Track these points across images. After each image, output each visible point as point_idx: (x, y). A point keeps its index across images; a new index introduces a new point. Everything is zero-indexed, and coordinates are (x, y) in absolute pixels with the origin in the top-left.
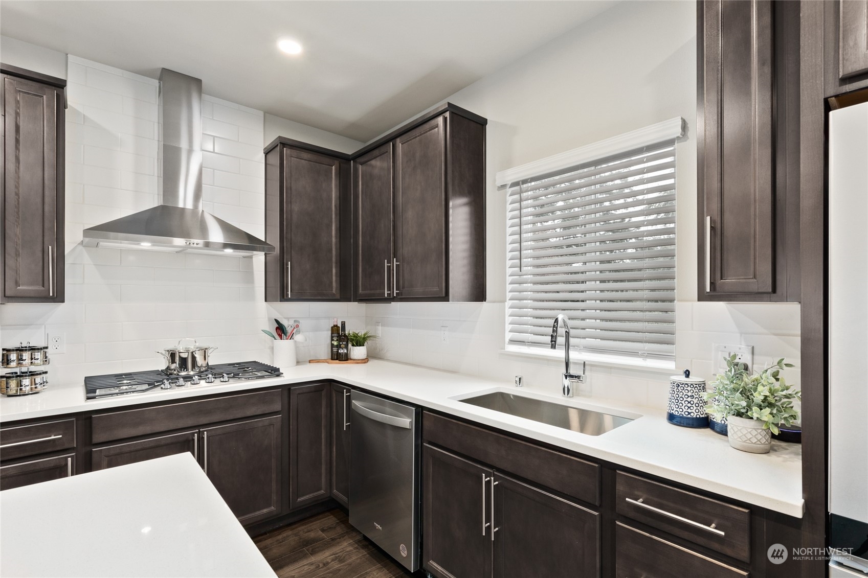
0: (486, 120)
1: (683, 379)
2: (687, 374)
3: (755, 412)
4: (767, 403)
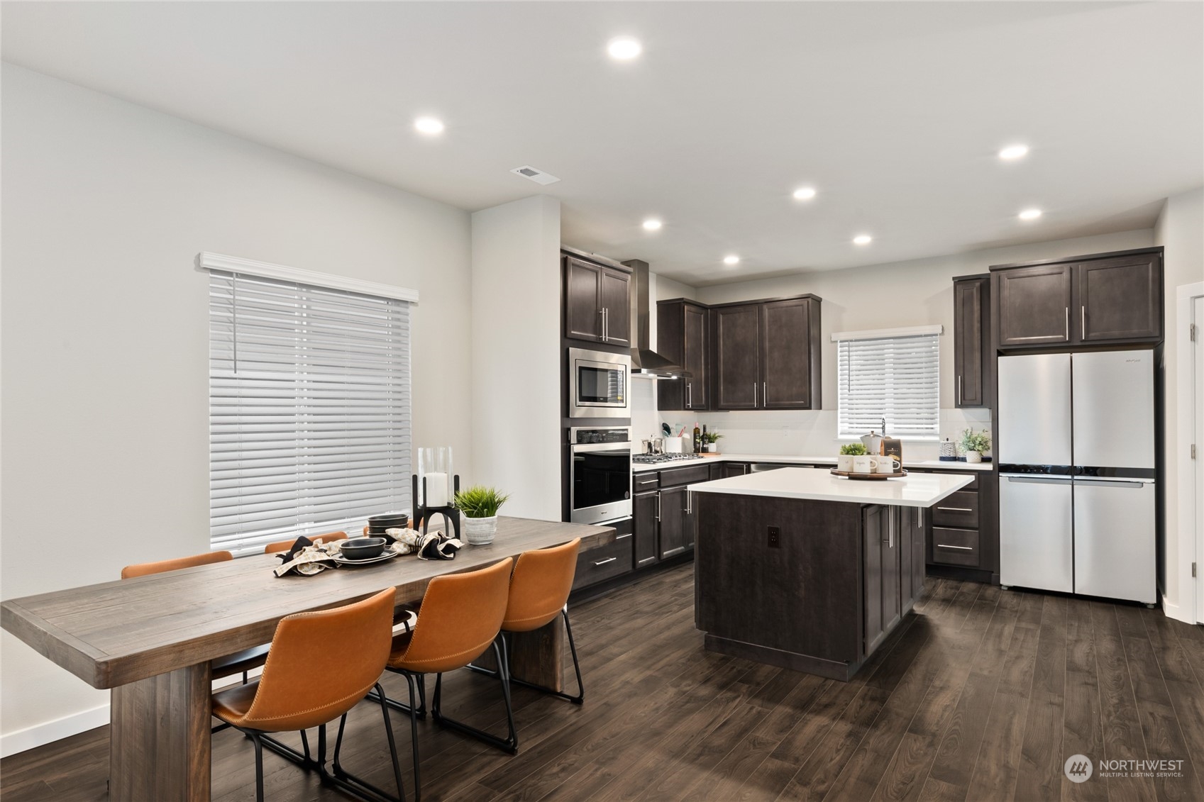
0: (821, 299)
1: (946, 441)
2: (948, 440)
3: (977, 447)
4: (980, 444)
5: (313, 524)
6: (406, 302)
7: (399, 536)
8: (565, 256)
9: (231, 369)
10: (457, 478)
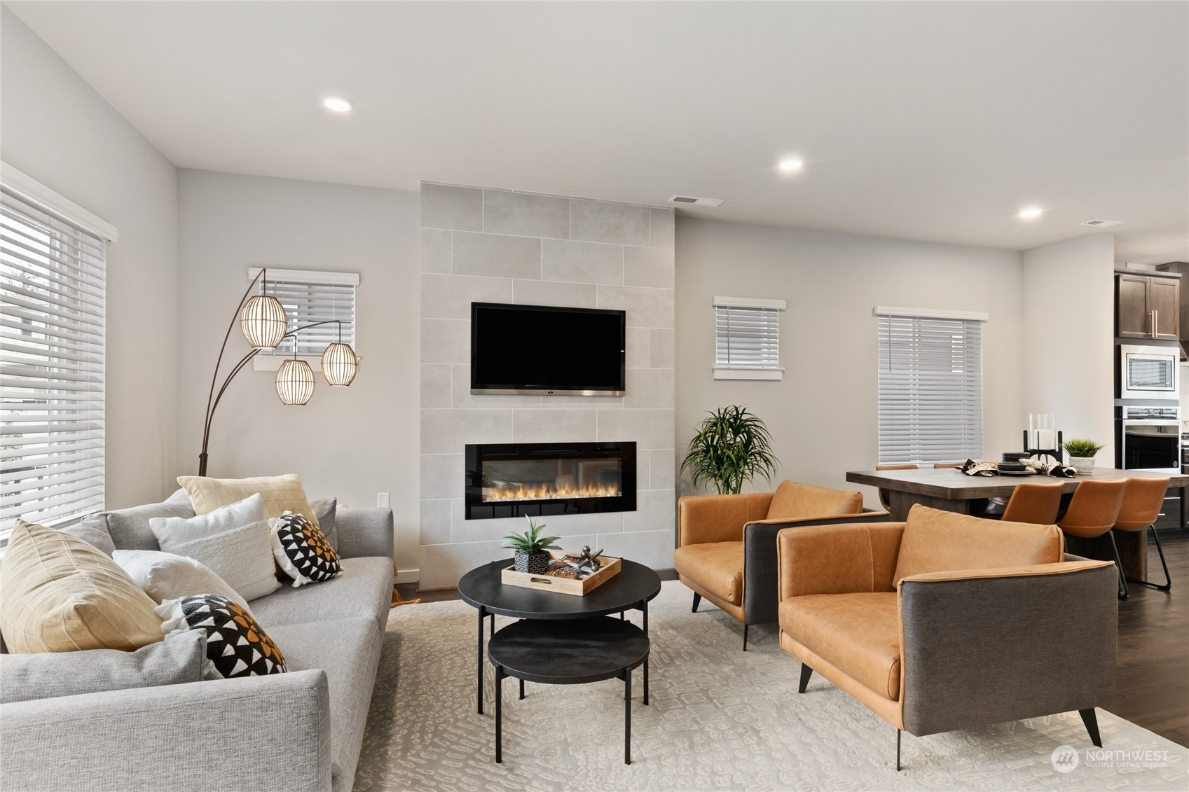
5: (922, 462)
6: (979, 321)
7: (1030, 463)
8: (1117, 274)
9: (887, 369)
10: (1060, 434)
